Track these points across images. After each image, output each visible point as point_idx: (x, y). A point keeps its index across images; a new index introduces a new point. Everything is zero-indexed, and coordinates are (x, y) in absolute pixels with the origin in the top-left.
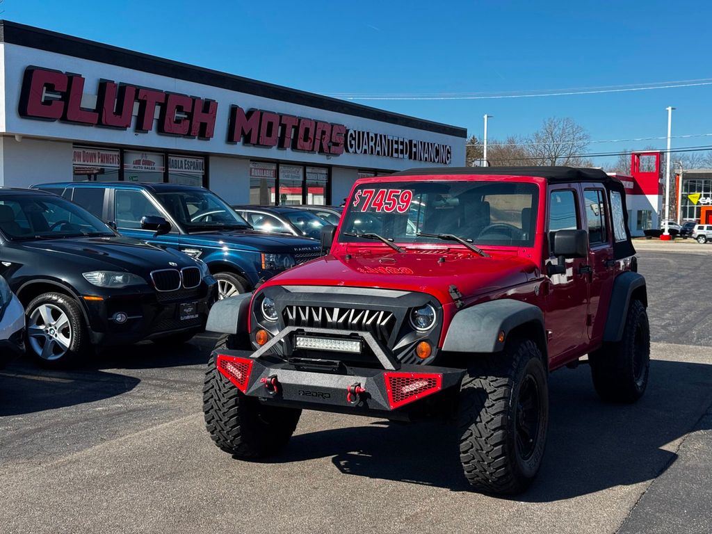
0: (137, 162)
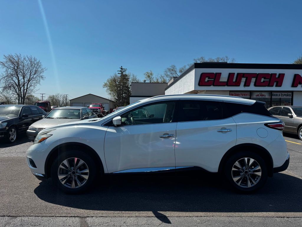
0: (258, 95)
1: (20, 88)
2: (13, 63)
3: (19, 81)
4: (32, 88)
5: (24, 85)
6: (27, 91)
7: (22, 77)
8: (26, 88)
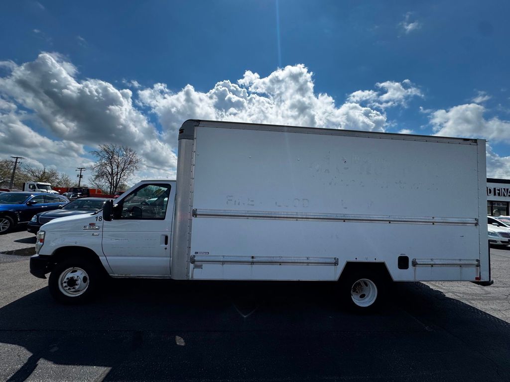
1: (113, 177)
2: (108, 153)
3: (112, 170)
4: (125, 177)
5: (117, 175)
6: (120, 180)
7: (116, 167)
8: (119, 177)
